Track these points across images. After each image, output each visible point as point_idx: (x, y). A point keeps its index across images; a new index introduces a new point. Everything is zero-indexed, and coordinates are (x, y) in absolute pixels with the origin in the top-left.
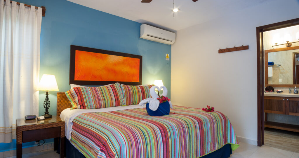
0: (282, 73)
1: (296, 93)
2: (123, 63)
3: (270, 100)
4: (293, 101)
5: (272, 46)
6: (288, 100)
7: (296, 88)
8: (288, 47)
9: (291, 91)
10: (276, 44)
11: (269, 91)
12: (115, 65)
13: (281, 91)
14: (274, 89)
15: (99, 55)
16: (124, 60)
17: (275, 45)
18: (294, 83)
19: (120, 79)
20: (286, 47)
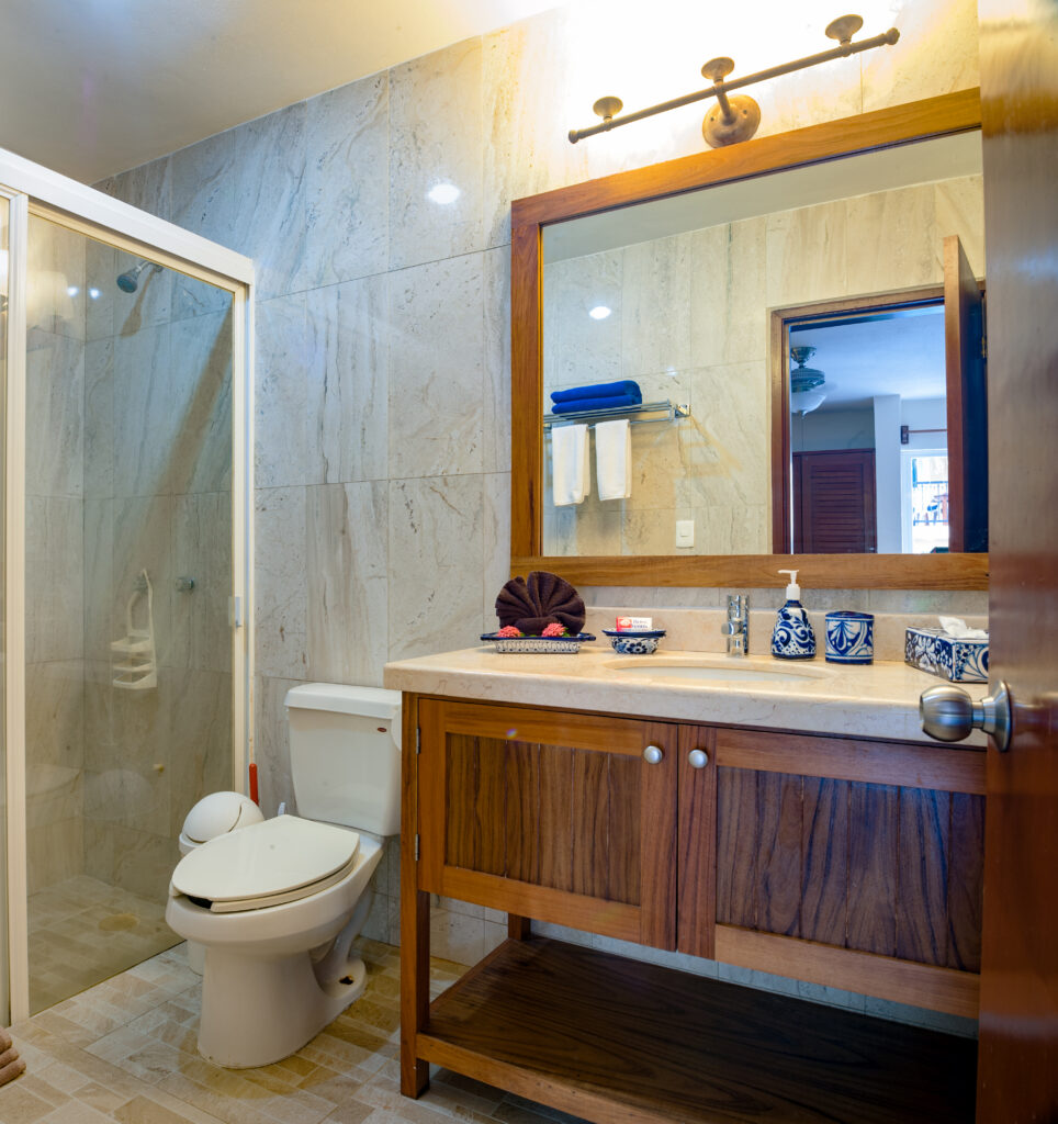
0: (695, 472)
1: (793, 648)
3: (511, 753)
4: (760, 776)
5: (574, 138)
6: (698, 758)
7: (793, 592)
8: (724, 140)
9: (743, 628)
10: (607, 105)
11: (534, 631)
13: (646, 624)
14: (580, 611)
17: (599, 120)
18: (780, 545)
20: (709, 149)
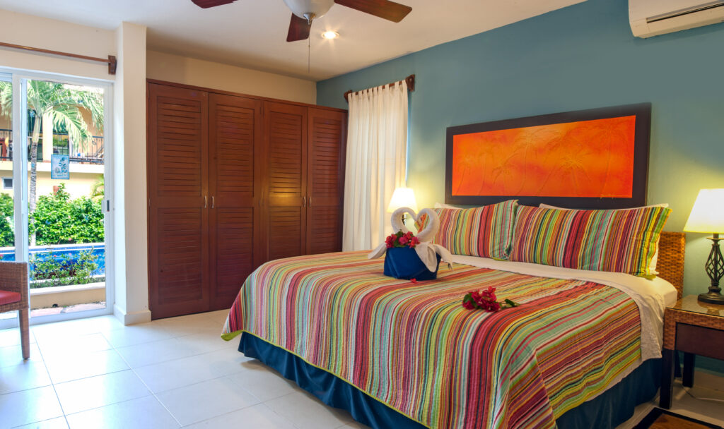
2: (564, 142)
12: (539, 150)
15: (499, 133)
16: (568, 133)
19: (555, 190)
